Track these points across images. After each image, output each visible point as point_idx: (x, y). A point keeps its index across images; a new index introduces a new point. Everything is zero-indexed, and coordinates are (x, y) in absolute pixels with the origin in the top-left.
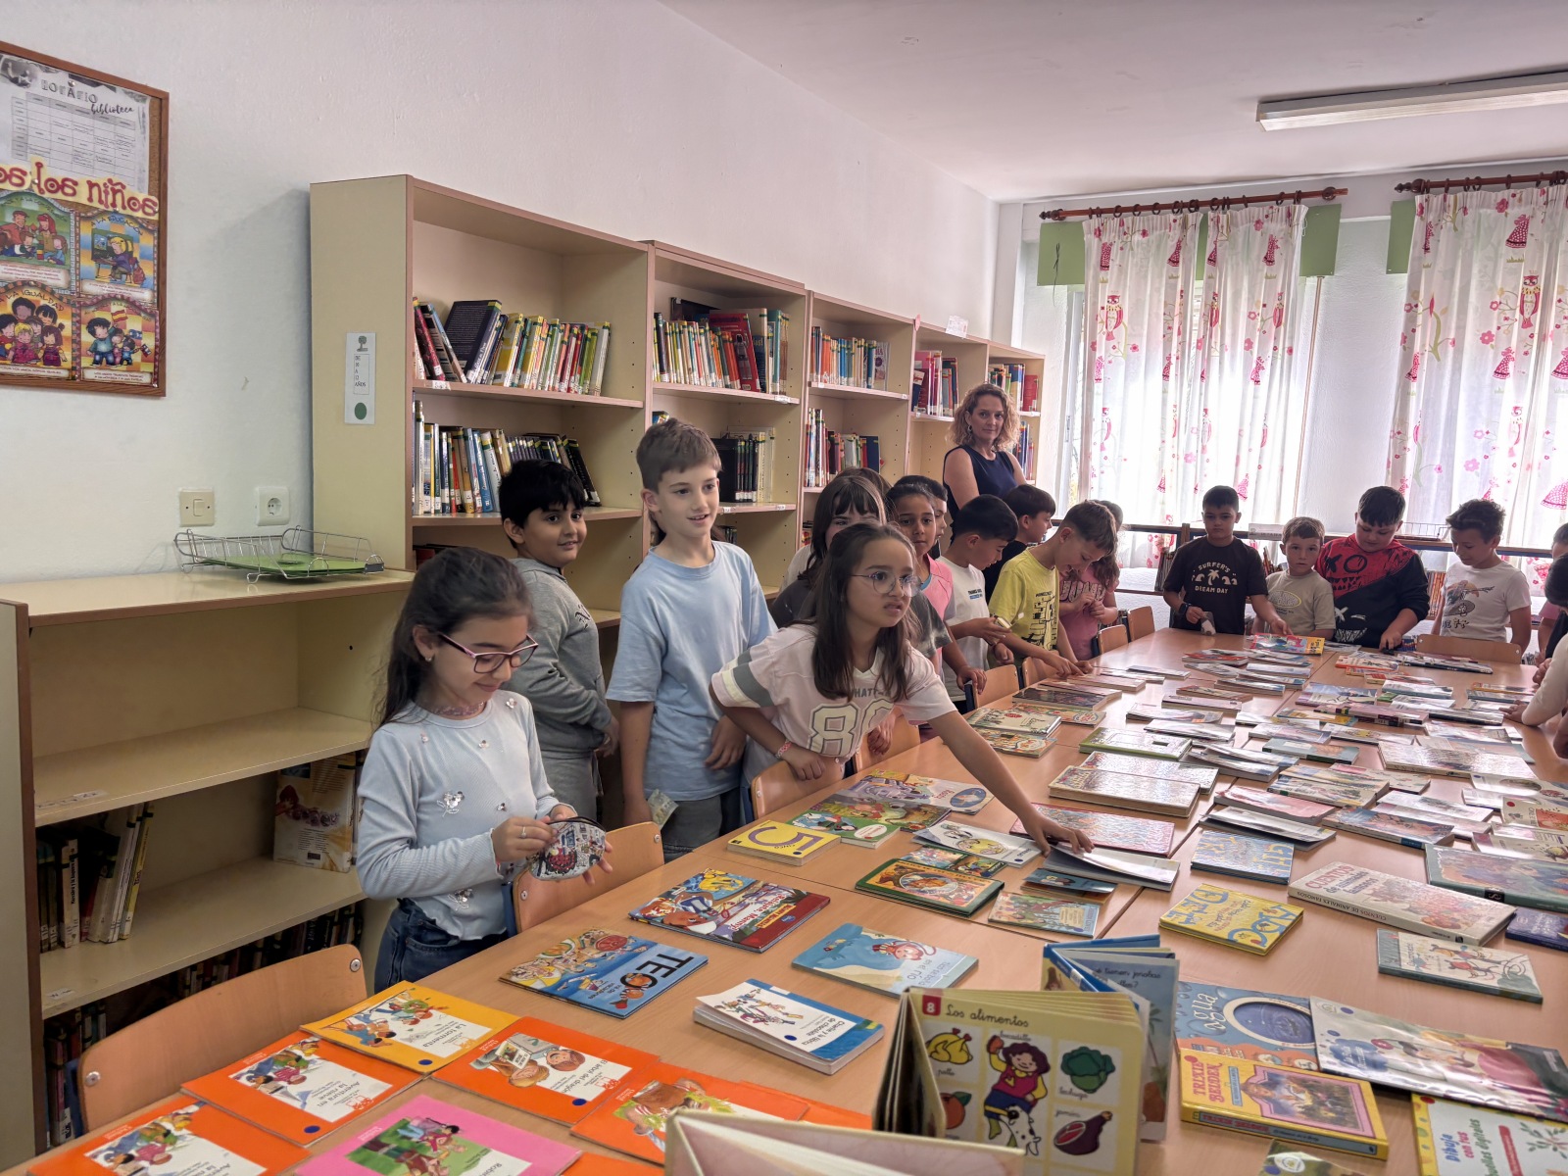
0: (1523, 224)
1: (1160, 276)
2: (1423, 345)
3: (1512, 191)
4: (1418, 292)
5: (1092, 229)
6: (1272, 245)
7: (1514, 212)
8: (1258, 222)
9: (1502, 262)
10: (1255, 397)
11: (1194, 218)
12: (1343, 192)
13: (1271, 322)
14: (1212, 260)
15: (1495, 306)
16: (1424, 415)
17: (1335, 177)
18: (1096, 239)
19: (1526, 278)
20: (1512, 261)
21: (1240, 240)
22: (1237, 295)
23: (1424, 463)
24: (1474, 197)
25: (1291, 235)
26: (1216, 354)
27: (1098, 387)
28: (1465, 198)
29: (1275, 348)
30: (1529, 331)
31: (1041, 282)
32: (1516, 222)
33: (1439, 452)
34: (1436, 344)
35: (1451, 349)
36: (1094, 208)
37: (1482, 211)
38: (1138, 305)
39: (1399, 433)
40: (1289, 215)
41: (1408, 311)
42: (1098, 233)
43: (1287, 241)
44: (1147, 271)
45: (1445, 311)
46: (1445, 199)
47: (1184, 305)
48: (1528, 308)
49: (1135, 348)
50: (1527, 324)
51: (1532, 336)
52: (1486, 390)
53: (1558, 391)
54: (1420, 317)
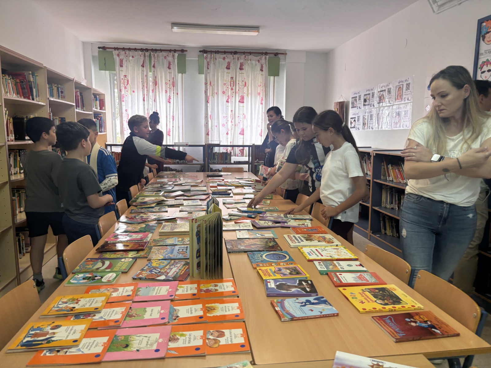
0: (229, 64)
1: (139, 70)
2: (210, 94)
3: (226, 55)
4: (207, 80)
5: (116, 54)
6: (170, 64)
7: (227, 60)
8: (165, 57)
9: (225, 73)
10: (170, 107)
11: (147, 54)
12: (186, 51)
13: (172, 85)
14: (154, 67)
15: (225, 84)
16: (211, 112)
17: (184, 46)
18: (118, 57)
19: (231, 77)
20: (227, 73)
21: (161, 61)
22: (161, 77)
23: (213, 125)
24: (218, 56)
25: (174, 61)
26: (157, 94)
27: (123, 103)
28: (216, 56)
29: (174, 93)
30: (233, 91)
31: (100, 69)
32: (228, 63)
33: (216, 122)
34: (213, 94)
35: (216, 95)
36: (116, 47)
37: (220, 59)
38: (133, 79)
39: (206, 117)
40: (173, 56)
41: (205, 84)
42: (118, 55)
43: (173, 63)
44: (135, 68)
45: (214, 85)
46: (211, 56)
47: (147, 79)
48: (232, 85)
49: (134, 92)
50: (232, 89)
51: (233, 92)
52: (225, 106)
53: (240, 106)
54: (208, 86)
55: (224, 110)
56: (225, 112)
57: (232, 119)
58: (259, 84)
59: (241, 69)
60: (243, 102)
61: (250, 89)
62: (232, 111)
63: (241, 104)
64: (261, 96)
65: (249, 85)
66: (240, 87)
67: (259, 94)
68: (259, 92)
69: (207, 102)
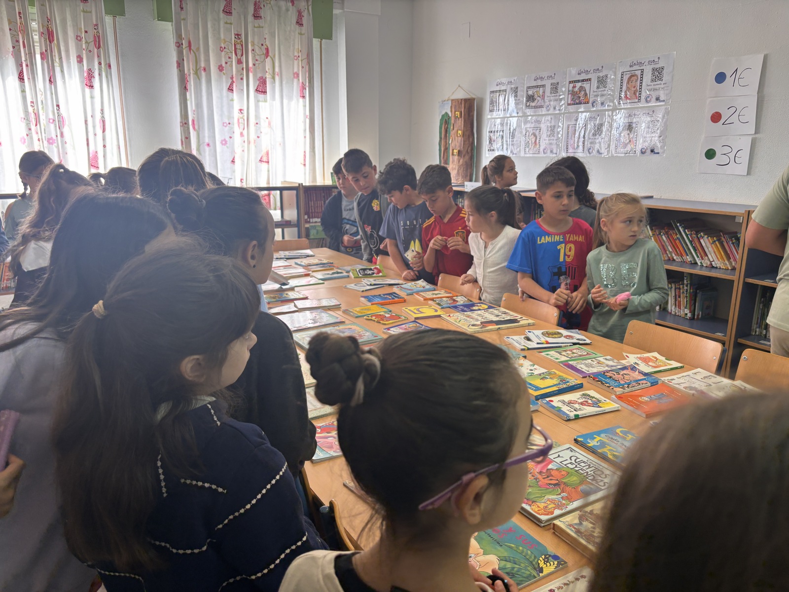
2: (189, 70)
4: (181, 36)
9: (222, 23)
10: (92, 97)
13: (93, 44)
15: (222, 49)
16: (196, 112)
19: (235, 35)
20: (226, 23)
22: (64, 21)
23: (201, 142)
26: (57, 64)
29: (100, 63)
30: (240, 66)
33: (206, 134)
34: (196, 70)
35: (203, 74)
39: (185, 124)
41: (178, 47)
45: (198, 49)
47: (24, 24)
48: (239, 53)
50: (239, 62)
51: (243, 69)
52: (225, 99)
53: (258, 101)
54: (184, 51)
55: (225, 109)
56: (226, 113)
57: (244, 129)
58: (296, 54)
59: (256, 16)
60: (265, 92)
61: (277, 64)
62: (241, 110)
63: (261, 96)
64: (301, 81)
65: (274, 56)
66: (257, 57)
67: (296, 75)
68: (296, 70)
69: (184, 88)
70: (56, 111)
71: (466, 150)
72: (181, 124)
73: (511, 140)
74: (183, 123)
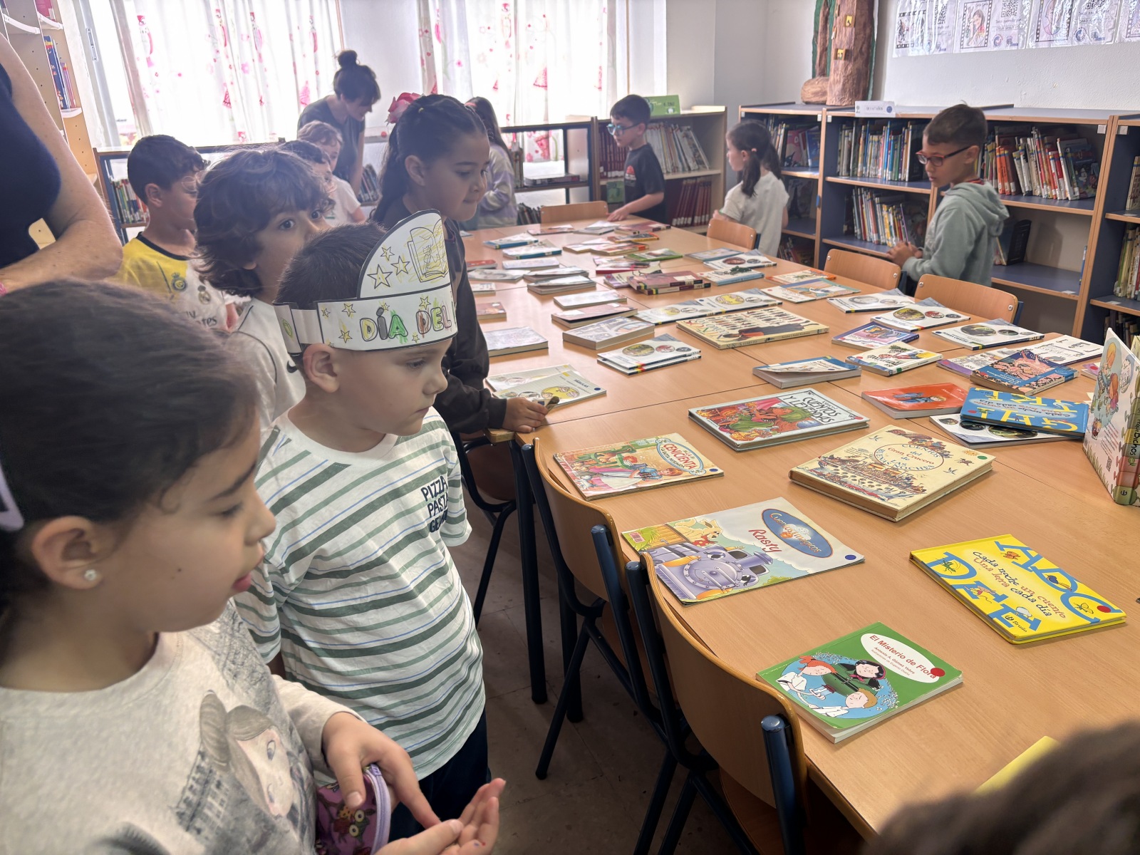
16: (441, 15)
23: (448, 59)
33: (457, 49)
39: (425, 32)
55: (483, 5)
56: (484, 11)
57: (510, 36)
62: (505, 5)
70: (250, 23)
71: (858, 50)
72: (421, 33)
73: (937, 25)
74: (424, 30)
